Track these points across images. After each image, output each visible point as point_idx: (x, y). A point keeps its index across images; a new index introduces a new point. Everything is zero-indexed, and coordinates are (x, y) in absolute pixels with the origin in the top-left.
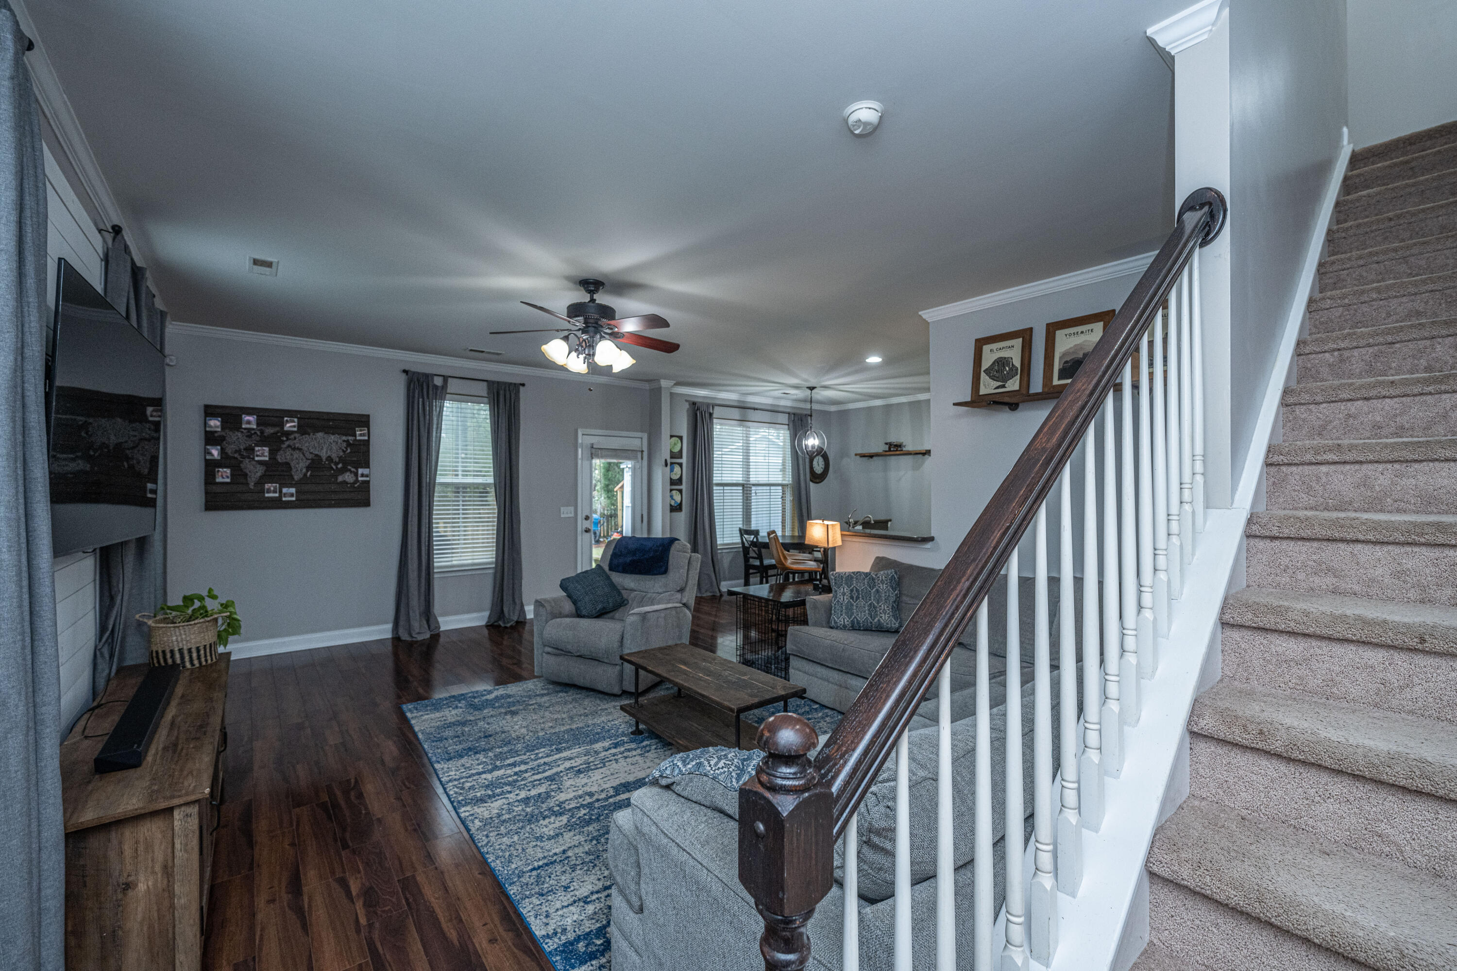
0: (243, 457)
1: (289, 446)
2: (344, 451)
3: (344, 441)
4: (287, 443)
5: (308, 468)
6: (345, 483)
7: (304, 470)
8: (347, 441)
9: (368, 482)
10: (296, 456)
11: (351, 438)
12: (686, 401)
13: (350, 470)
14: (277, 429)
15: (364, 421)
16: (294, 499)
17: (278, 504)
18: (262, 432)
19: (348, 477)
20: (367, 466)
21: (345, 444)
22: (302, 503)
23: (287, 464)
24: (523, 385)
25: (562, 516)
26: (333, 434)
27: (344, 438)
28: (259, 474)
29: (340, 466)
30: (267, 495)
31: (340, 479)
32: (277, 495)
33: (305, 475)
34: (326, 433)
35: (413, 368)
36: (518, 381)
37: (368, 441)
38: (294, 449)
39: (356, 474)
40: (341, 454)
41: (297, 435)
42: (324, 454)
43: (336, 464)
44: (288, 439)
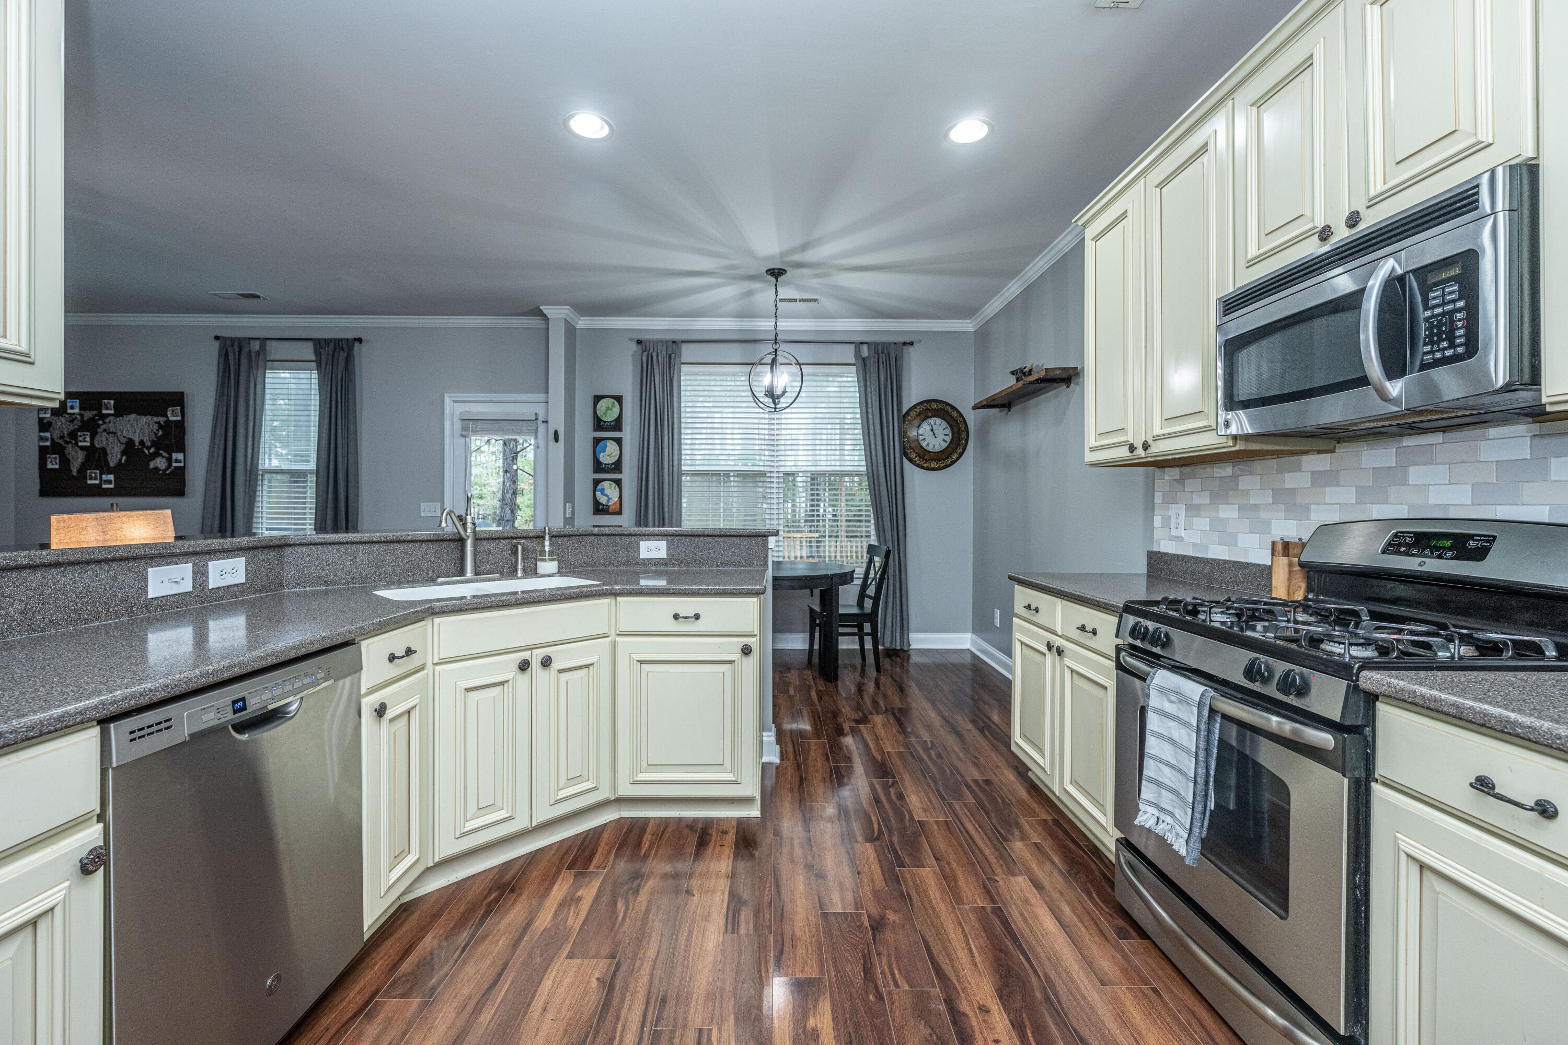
0: (67, 443)
1: (105, 430)
2: (156, 434)
3: (156, 422)
4: (103, 427)
5: (123, 453)
6: (156, 469)
7: (119, 456)
8: (158, 423)
9: (183, 468)
10: (111, 439)
11: (162, 420)
12: (631, 339)
13: (161, 455)
14: (95, 412)
15: (178, 399)
16: (112, 486)
17: (98, 491)
18: (82, 415)
19: (160, 463)
20: (182, 449)
21: (156, 427)
22: (121, 491)
23: (104, 449)
24: (360, 340)
25: (423, 514)
26: (145, 415)
27: (156, 419)
28: (80, 460)
29: (152, 450)
30: (89, 482)
31: (152, 465)
32: (97, 482)
33: (120, 460)
34: (139, 414)
35: (226, 334)
36: (350, 336)
37: (182, 421)
38: (109, 433)
39: (169, 460)
40: (153, 436)
41: (112, 418)
42: (137, 440)
43: (149, 448)
44: (105, 423)
